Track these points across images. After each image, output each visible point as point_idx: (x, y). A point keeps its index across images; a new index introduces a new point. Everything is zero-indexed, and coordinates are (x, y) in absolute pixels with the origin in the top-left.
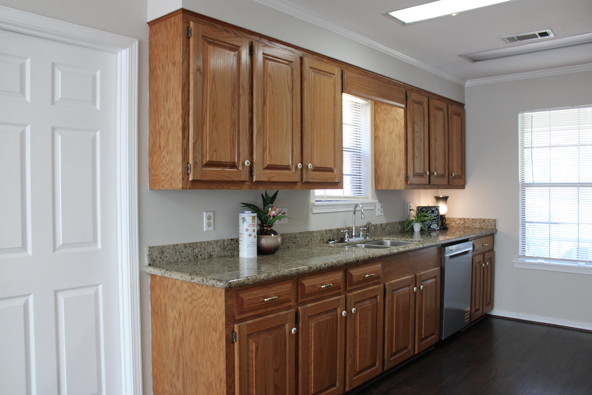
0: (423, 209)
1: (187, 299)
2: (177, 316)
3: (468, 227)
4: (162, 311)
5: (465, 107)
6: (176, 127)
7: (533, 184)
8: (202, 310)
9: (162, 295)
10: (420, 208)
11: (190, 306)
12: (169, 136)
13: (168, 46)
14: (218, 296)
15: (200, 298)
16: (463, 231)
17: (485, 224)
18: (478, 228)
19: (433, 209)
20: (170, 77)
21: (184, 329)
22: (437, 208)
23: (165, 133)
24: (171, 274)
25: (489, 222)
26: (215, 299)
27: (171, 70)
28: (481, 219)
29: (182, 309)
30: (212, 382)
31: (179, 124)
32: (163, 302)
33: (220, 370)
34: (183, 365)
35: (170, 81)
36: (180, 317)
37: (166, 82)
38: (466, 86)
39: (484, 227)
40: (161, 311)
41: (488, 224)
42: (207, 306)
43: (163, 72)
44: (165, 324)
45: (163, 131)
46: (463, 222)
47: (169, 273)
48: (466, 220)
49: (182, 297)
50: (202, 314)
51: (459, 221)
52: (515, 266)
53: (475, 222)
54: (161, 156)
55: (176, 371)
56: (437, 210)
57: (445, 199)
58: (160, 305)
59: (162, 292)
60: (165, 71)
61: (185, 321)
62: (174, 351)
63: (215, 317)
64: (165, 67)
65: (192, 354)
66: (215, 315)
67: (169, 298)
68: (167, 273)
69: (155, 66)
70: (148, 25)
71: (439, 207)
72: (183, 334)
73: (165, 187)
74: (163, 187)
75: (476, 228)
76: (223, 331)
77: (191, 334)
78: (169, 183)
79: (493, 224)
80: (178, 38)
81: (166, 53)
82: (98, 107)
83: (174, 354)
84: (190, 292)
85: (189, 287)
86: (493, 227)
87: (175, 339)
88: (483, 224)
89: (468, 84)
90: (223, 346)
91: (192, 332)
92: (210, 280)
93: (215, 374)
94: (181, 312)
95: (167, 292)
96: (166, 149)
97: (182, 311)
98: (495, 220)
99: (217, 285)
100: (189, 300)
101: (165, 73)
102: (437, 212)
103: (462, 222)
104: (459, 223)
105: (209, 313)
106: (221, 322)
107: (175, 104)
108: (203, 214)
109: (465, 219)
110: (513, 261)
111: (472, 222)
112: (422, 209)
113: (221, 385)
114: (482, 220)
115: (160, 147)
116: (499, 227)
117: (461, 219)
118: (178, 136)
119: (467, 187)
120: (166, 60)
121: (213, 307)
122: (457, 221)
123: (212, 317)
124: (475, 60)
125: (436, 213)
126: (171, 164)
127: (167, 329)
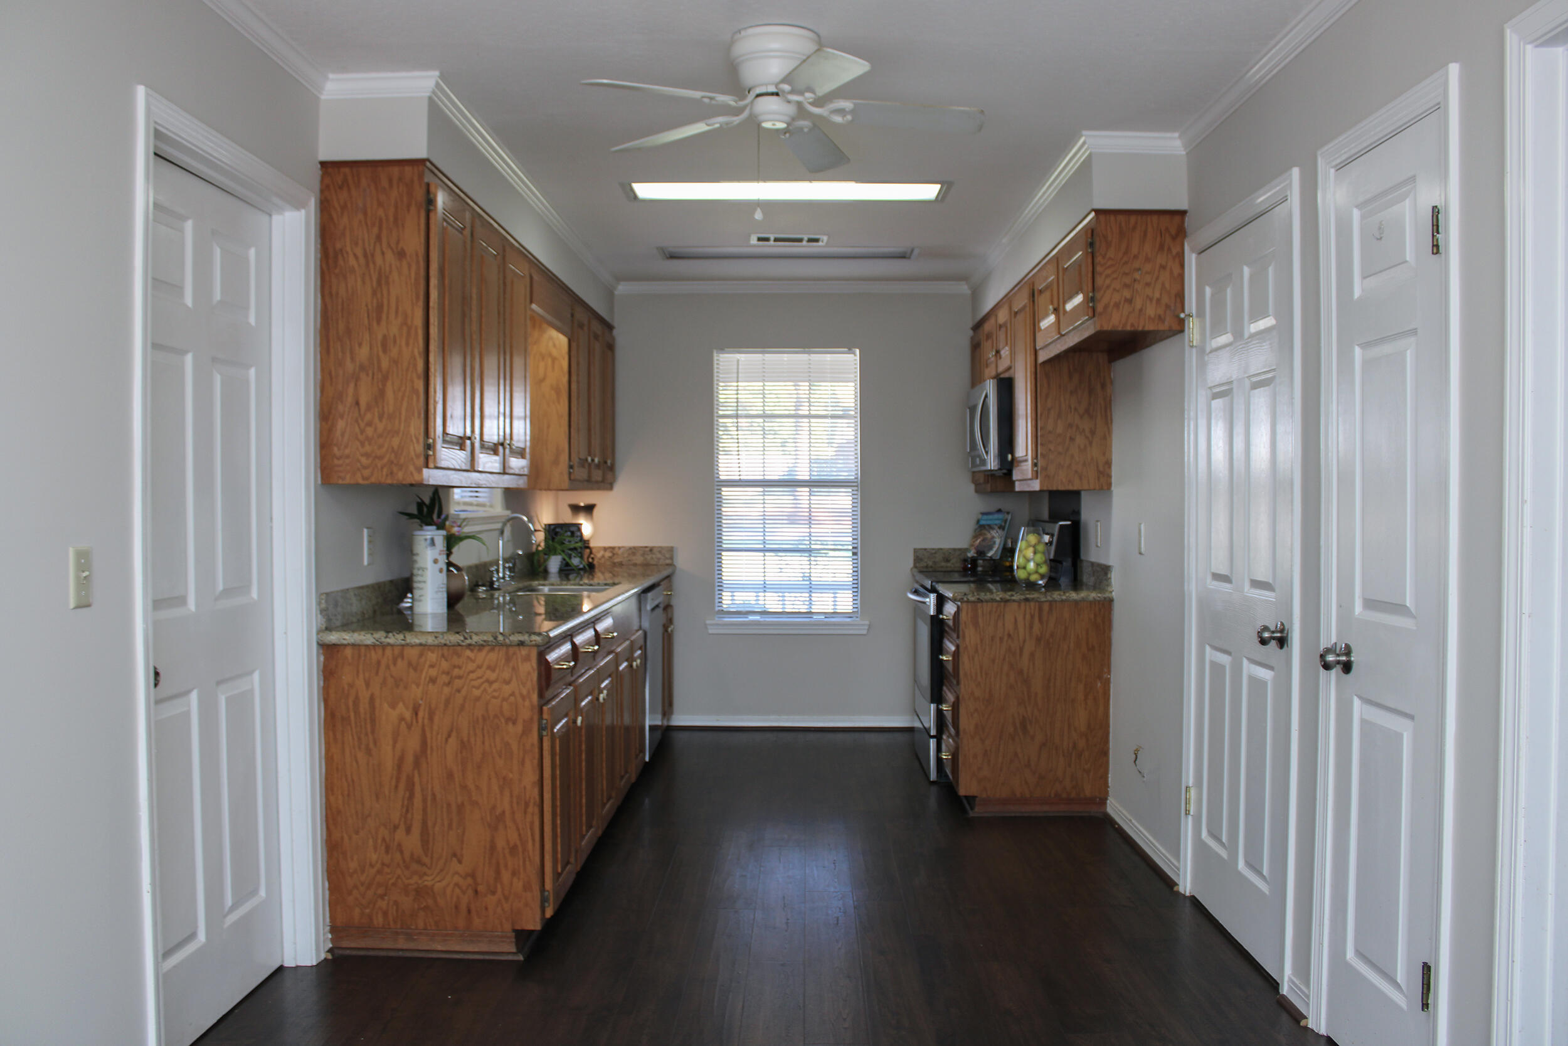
0: (558, 530)
1: (436, 678)
2: (408, 715)
3: (621, 564)
4: (362, 710)
5: (615, 332)
6: (407, 370)
7: (740, 480)
8: (477, 693)
9: (360, 683)
10: (552, 527)
11: (446, 690)
12: (384, 385)
13: (381, 220)
14: (520, 660)
15: (472, 672)
16: (611, 572)
17: (654, 556)
18: (640, 565)
19: (573, 529)
20: (387, 278)
21: (428, 735)
22: (578, 527)
23: (373, 378)
24: (405, 637)
25: (660, 552)
26: (513, 669)
27: (390, 266)
28: (646, 547)
29: (422, 699)
30: (504, 812)
31: (415, 366)
32: (365, 696)
33: (525, 788)
34: (425, 801)
35: (388, 283)
36: (417, 714)
37: (375, 284)
38: (616, 293)
39: (653, 562)
40: (357, 712)
41: (659, 556)
42: (491, 683)
43: (367, 265)
44: (370, 736)
45: (368, 375)
46: (610, 555)
47: (401, 636)
48: (617, 550)
49: (423, 677)
50: (478, 699)
51: (602, 553)
52: (710, 631)
53: (634, 554)
54: (360, 421)
55: (403, 819)
56: (579, 530)
57: (589, 509)
58: (354, 702)
59: (361, 676)
60: (374, 263)
61: (431, 719)
62: (398, 780)
63: (512, 699)
64: (373, 255)
65: (450, 776)
66: (513, 694)
67: (384, 683)
68: (394, 635)
69: (341, 250)
70: (319, 166)
71: (581, 524)
72: (424, 742)
73: (373, 480)
74: (364, 478)
75: (635, 565)
76: (531, 719)
77: (447, 740)
78: (384, 473)
79: (667, 556)
80: (413, 209)
81: (375, 230)
82: (252, 320)
83: (396, 787)
84: (445, 665)
85: (443, 656)
86: (668, 561)
87: (401, 759)
88: (649, 557)
89: (622, 289)
90: (533, 745)
91: (449, 736)
92: (512, 635)
93: (511, 796)
94: (420, 705)
95: (377, 673)
96: (376, 410)
97: (421, 702)
98: (672, 548)
99: (531, 641)
100: (445, 678)
101: (371, 266)
102: (579, 534)
103: (608, 554)
104: (603, 556)
105: (496, 694)
106: (527, 703)
107: (405, 329)
108: (363, 531)
109: (613, 548)
110: (708, 622)
111: (629, 554)
112: (554, 529)
113: (525, 812)
114: (648, 549)
115: (357, 403)
116: (682, 561)
117: (605, 549)
118: (413, 387)
119: (618, 487)
120: (375, 243)
121: (508, 682)
122: (599, 552)
123: (504, 699)
124: (673, 256)
125: (577, 537)
126: (393, 437)
127: (375, 743)
